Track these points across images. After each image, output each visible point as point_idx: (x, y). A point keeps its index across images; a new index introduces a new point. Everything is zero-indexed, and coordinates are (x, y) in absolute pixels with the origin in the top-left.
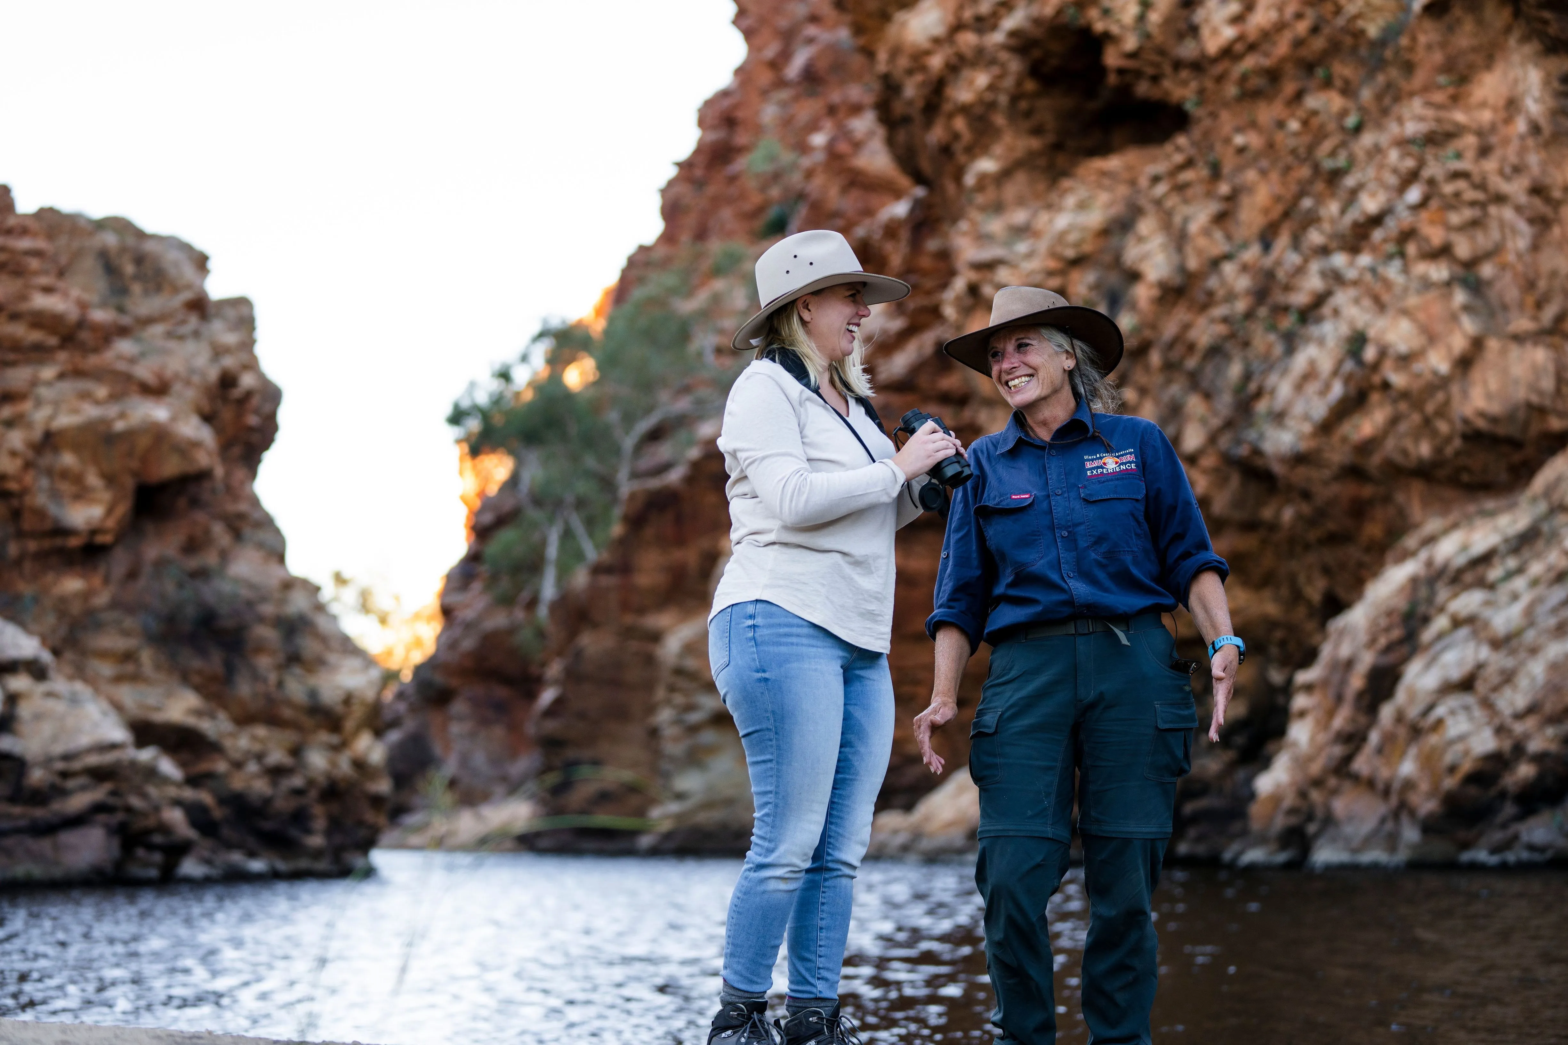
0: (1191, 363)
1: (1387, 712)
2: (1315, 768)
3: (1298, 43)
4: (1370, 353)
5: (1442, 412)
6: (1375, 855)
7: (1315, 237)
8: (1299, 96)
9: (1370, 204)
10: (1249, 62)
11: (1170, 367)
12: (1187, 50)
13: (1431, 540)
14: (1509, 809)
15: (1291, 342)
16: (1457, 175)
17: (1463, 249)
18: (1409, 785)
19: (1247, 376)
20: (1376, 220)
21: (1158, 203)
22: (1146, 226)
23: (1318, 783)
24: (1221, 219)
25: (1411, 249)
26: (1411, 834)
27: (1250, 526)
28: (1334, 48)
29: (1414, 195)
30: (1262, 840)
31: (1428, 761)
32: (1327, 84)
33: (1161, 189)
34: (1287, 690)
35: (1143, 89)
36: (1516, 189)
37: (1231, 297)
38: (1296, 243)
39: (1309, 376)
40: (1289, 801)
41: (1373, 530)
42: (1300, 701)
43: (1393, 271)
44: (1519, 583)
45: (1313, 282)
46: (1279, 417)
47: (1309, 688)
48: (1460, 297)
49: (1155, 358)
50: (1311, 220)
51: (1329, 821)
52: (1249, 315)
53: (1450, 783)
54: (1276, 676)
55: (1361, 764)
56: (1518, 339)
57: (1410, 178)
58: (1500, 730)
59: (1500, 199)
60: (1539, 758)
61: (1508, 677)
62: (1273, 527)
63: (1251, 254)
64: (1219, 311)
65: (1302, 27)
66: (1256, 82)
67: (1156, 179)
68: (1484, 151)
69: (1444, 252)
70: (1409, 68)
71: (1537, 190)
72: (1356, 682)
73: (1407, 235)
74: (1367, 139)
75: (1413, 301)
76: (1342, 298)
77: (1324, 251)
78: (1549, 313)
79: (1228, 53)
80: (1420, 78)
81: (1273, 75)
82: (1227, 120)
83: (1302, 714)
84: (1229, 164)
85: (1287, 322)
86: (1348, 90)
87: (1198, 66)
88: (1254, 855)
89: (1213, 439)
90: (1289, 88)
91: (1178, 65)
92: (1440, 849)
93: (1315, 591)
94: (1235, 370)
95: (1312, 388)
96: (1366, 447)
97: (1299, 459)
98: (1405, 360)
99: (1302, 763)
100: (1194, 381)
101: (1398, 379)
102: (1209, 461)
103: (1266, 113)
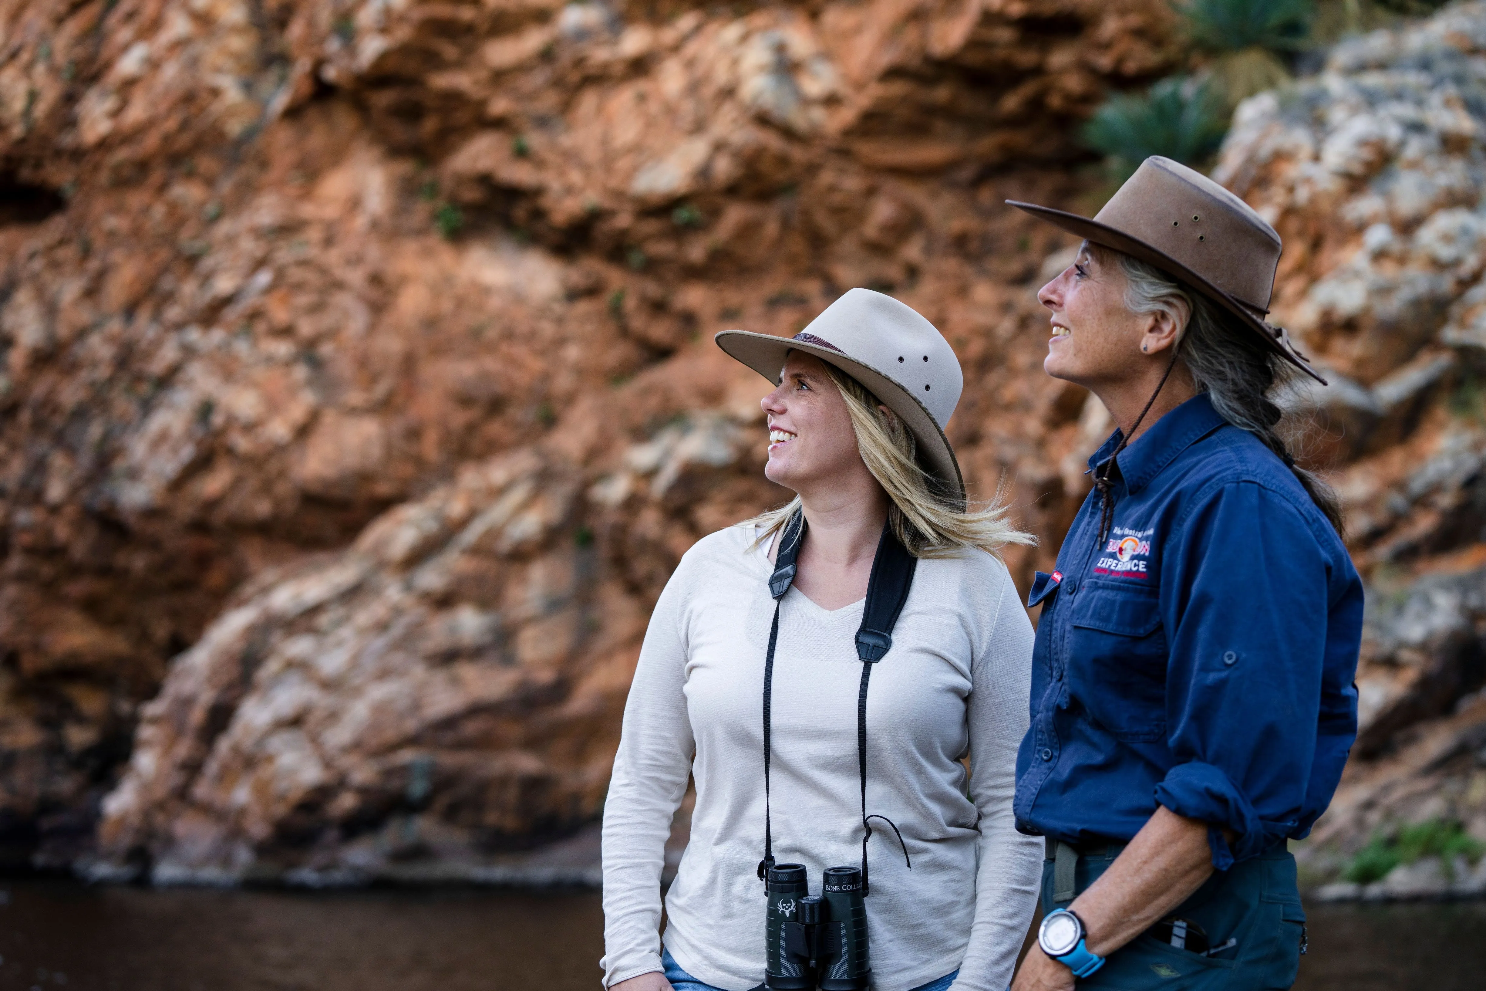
0: (58, 422)
1: (224, 745)
2: (160, 792)
3: (168, 139)
4: (218, 420)
5: (282, 474)
6: (211, 873)
7: (173, 313)
8: (162, 188)
9: (224, 285)
10: (122, 154)
11: (38, 426)
12: (67, 140)
13: (266, 590)
14: (332, 835)
15: (147, 407)
16: (303, 263)
17: (306, 328)
18: (242, 812)
19: (107, 436)
20: (227, 301)
21: (35, 277)
22: (23, 297)
23: (160, 806)
24: (92, 292)
25: (261, 327)
26: (243, 856)
27: (105, 571)
28: (198, 145)
29: (264, 278)
30: (108, 856)
31: (261, 790)
32: (190, 175)
33: (37, 265)
34: (134, 720)
35: (26, 174)
36: (356, 277)
37: (95, 364)
38: (157, 316)
39: (163, 437)
40: (135, 821)
41: (215, 578)
42: (146, 732)
43: (242, 347)
44: (346, 632)
45: (169, 354)
46: (134, 474)
47: (155, 721)
48: (301, 372)
49: (25, 417)
50: (169, 297)
51: (170, 842)
52: (111, 381)
53: (280, 810)
54: (125, 707)
55: (202, 790)
56: (353, 412)
57: (260, 264)
58: (327, 764)
59: (339, 285)
60: (363, 791)
61: (333, 717)
62: (125, 572)
63: (115, 326)
64: (84, 375)
65: (171, 124)
66: (126, 172)
67: (32, 256)
68: (329, 242)
69: (286, 332)
70: (264, 164)
71: (376, 279)
72: (197, 716)
73: (255, 315)
74: (225, 227)
75: (260, 373)
76: (196, 370)
77: (179, 326)
78: (381, 389)
79: (105, 145)
80: (275, 173)
81: (143, 166)
82: (99, 205)
83: (148, 744)
84: (99, 243)
85: (145, 389)
86: (210, 182)
87: (78, 154)
88: (102, 870)
89: (74, 491)
90: (156, 176)
91: (59, 153)
92: (269, 869)
93: (161, 631)
94: (95, 431)
95: (165, 449)
96: (212, 504)
97: (151, 513)
98: (250, 428)
99: (145, 788)
100: (59, 440)
101: (242, 443)
102: (70, 511)
103: (136, 199)
